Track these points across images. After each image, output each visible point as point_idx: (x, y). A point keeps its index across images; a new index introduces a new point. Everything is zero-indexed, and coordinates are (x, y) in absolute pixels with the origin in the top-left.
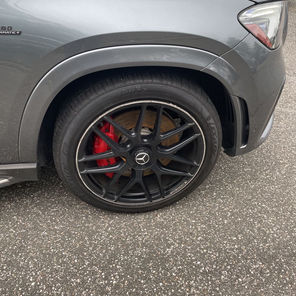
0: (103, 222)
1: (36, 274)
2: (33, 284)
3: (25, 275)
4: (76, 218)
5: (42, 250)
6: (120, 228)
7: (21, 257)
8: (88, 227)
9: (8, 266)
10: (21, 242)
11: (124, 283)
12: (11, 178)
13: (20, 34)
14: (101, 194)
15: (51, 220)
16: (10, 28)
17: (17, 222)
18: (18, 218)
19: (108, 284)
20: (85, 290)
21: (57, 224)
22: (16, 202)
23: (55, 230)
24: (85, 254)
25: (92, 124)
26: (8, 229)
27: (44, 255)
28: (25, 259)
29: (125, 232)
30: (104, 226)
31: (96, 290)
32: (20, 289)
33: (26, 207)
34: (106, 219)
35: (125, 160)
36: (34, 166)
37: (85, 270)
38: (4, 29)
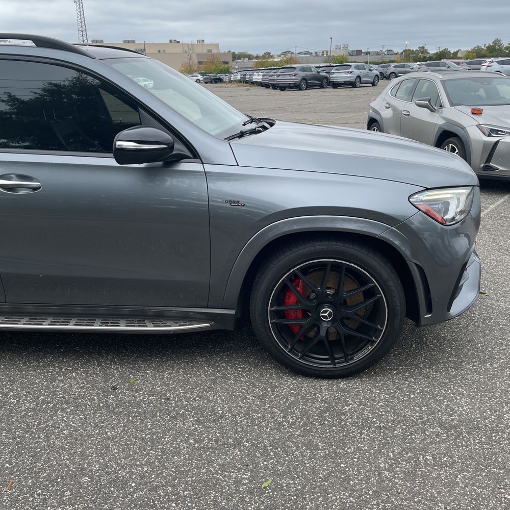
0: (286, 381)
1: (223, 406)
2: (220, 412)
3: (214, 406)
4: (261, 375)
5: (229, 392)
6: (302, 387)
7: (211, 394)
8: (272, 383)
9: (200, 398)
10: (211, 385)
11: (300, 422)
12: (213, 323)
13: (244, 205)
14: (286, 348)
15: (238, 374)
16: (238, 202)
17: (208, 371)
18: (208, 369)
19: (286, 421)
20: (265, 421)
21: (243, 377)
22: (206, 357)
23: (242, 381)
24: (267, 399)
25: (285, 276)
26: (200, 375)
27: (231, 395)
28: (214, 396)
29: (306, 391)
30: (287, 384)
31: (274, 423)
32: (210, 413)
33: (215, 362)
34: (289, 379)
35: (310, 315)
36: (233, 312)
37: (266, 410)
38: (234, 202)
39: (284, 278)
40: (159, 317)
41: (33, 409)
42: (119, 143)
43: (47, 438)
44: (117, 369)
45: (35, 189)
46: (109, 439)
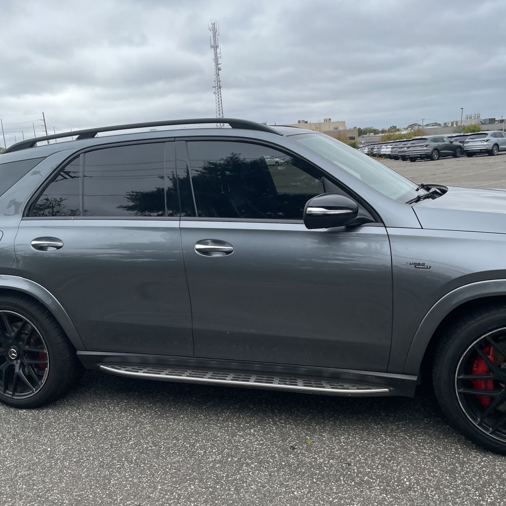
0: (475, 457)
1: (409, 477)
2: (408, 483)
3: (400, 476)
4: (445, 448)
5: (413, 464)
6: (495, 465)
7: (393, 463)
8: (459, 458)
9: (383, 466)
10: (391, 454)
11: (499, 503)
12: (392, 388)
13: (430, 267)
14: (475, 420)
15: (419, 445)
16: (423, 264)
17: (385, 440)
18: (386, 437)
19: (483, 500)
20: (459, 498)
21: (425, 449)
22: (381, 425)
23: (425, 453)
24: (457, 475)
25: (475, 342)
26: (378, 443)
27: (415, 467)
28: (397, 466)
29: (500, 470)
30: (477, 460)
31: (470, 501)
32: (396, 484)
33: (392, 430)
34: (478, 455)
35: (504, 386)
36: (415, 378)
37: (458, 486)
38: (419, 264)
39: (473, 344)
40: (335, 379)
41: (220, 462)
42: (309, 209)
43: (237, 491)
44: (292, 429)
45: (228, 252)
46: (297, 498)
